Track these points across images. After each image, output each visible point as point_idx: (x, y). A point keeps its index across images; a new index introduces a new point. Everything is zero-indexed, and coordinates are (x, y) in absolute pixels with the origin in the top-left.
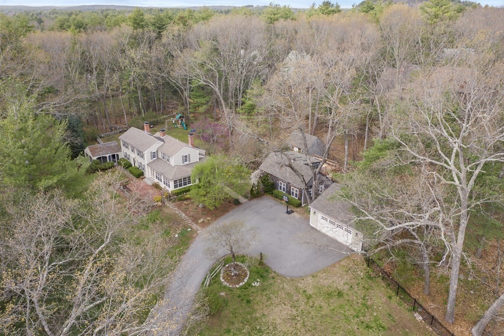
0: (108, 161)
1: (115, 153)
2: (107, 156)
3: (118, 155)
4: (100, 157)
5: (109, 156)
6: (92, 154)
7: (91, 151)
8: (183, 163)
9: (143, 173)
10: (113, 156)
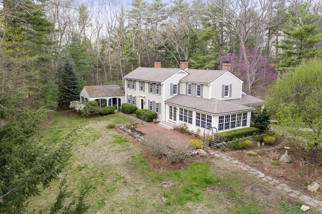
0: (108, 105)
1: (117, 97)
2: (108, 99)
3: (119, 100)
4: (99, 99)
5: (110, 99)
6: (89, 95)
7: (88, 92)
8: (223, 97)
9: (156, 114)
10: (114, 100)
